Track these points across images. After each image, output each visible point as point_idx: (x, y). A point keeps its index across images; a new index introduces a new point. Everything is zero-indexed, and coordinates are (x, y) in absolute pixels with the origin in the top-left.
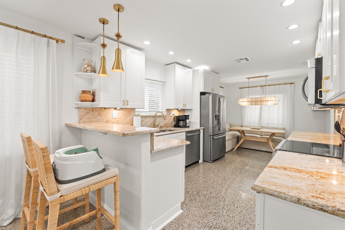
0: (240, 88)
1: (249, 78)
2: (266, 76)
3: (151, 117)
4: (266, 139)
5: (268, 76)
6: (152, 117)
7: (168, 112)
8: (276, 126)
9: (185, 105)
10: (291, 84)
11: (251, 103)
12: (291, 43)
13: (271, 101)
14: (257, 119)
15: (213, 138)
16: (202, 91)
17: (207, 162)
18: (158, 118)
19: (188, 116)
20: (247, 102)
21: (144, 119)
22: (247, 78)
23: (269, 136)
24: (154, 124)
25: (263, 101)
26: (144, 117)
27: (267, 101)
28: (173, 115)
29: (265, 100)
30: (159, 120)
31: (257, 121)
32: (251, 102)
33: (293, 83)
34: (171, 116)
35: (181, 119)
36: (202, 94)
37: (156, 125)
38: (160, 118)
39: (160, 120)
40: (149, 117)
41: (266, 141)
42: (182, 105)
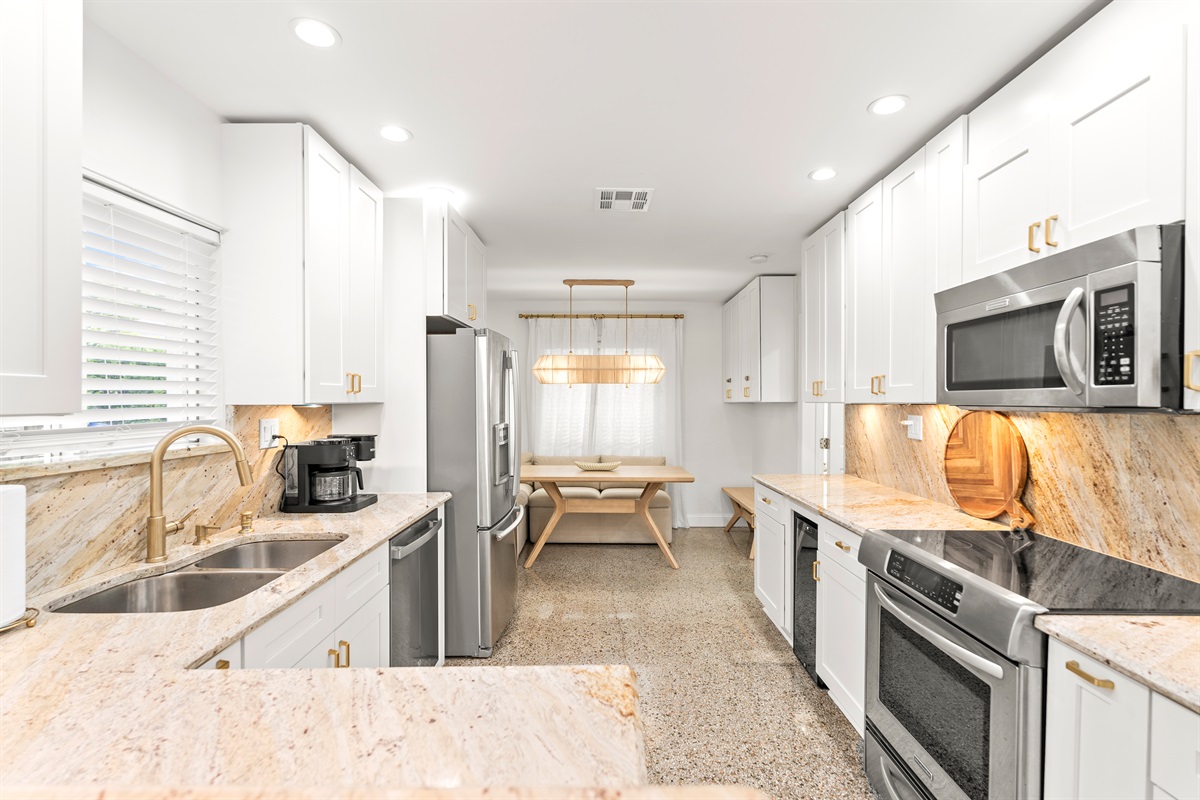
0: (521, 316)
1: (570, 282)
2: (628, 283)
3: (114, 473)
4: (632, 503)
5: (631, 282)
6: (123, 472)
7: (243, 421)
8: (637, 453)
9: (354, 382)
10: (676, 317)
11: (581, 376)
12: (810, 176)
13: (646, 369)
14: (581, 435)
15: (494, 538)
16: (437, 312)
17: (463, 657)
18: (176, 474)
19: (371, 439)
20: (568, 369)
21: (54, 493)
22: (565, 282)
23: (640, 491)
24: (150, 521)
25: (622, 369)
26: (46, 483)
27: (634, 369)
28: (274, 437)
29: (626, 365)
30: (182, 484)
31: (582, 436)
32: (584, 370)
33: (682, 317)
34: (264, 445)
35: (331, 460)
36: (438, 326)
37: (169, 526)
38: (190, 471)
39: (190, 482)
40: (105, 471)
41: (633, 511)
42: (342, 383)
